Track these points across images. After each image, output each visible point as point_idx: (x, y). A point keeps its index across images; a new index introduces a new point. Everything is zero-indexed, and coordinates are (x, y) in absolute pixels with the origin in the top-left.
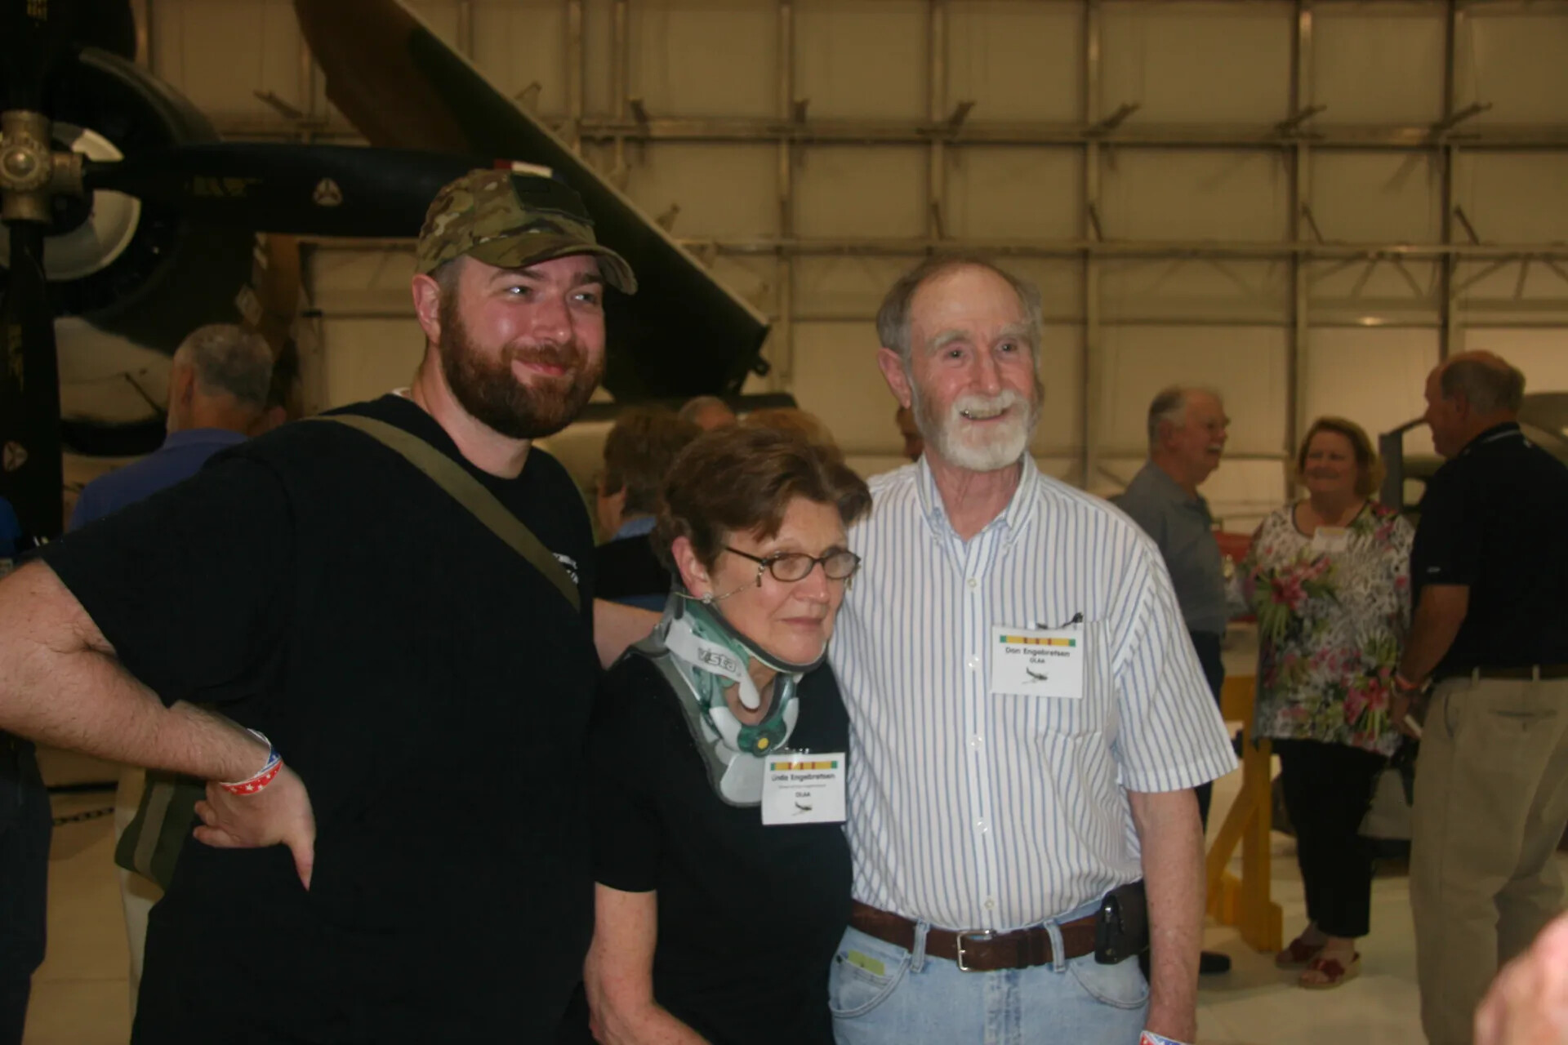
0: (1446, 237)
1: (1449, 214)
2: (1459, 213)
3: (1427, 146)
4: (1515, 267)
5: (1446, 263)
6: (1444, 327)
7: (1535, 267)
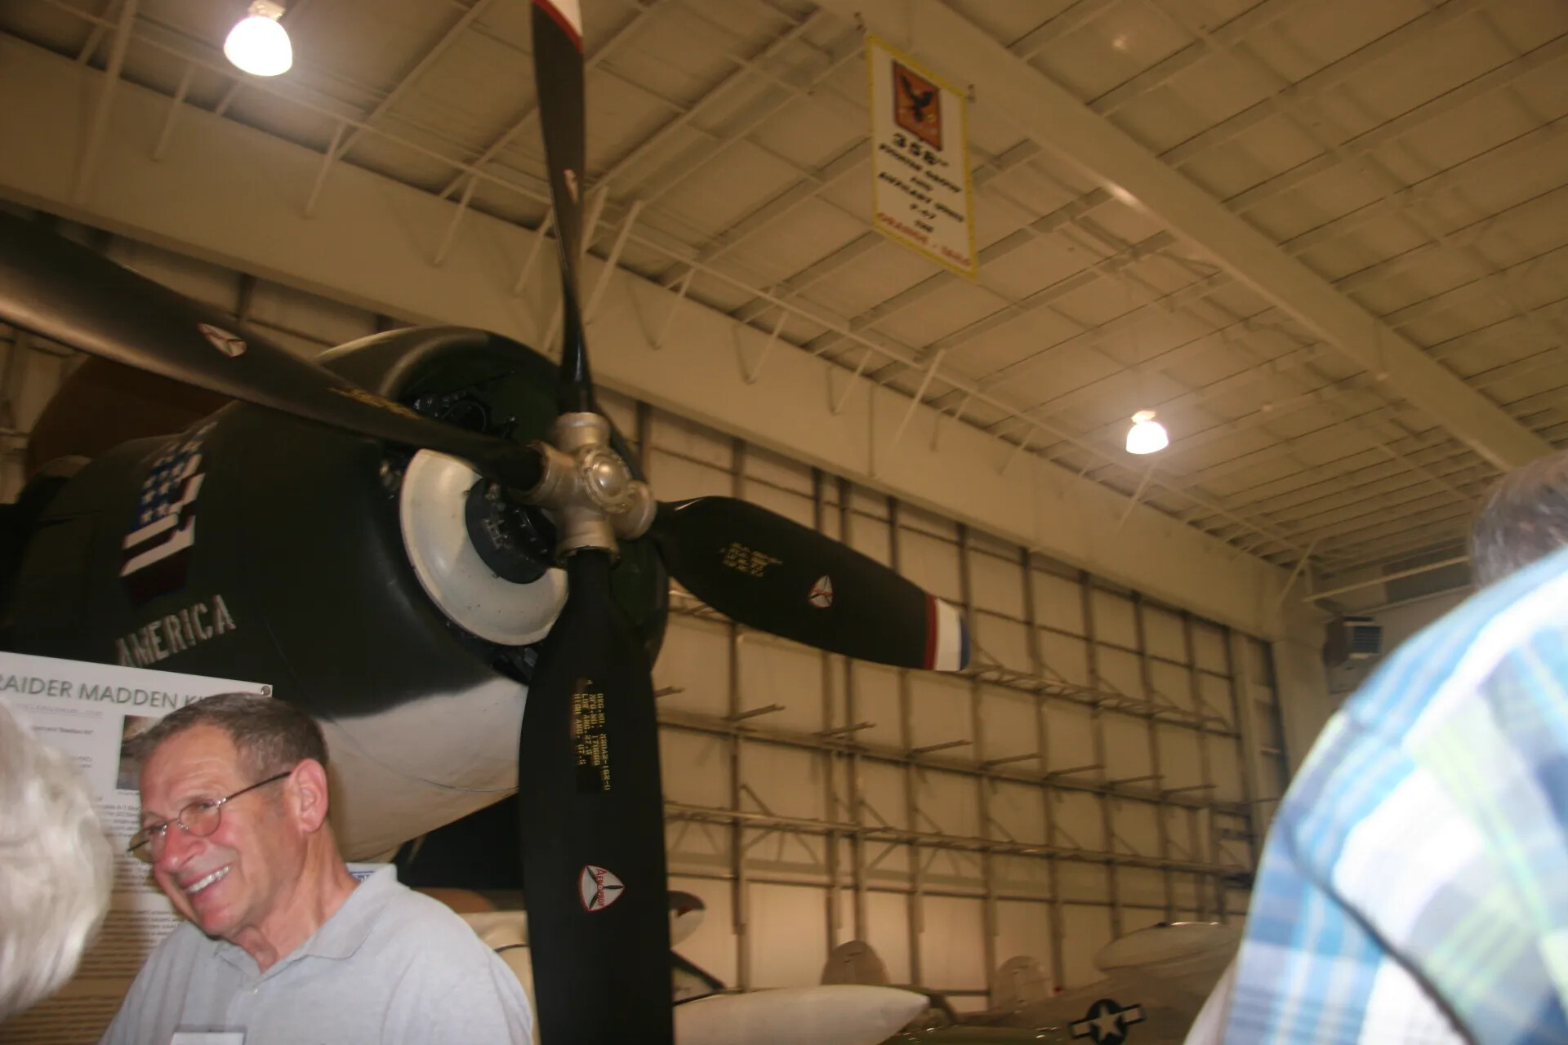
0: (736, 804)
1: (736, 786)
2: (744, 787)
3: (723, 735)
4: (775, 835)
5: (736, 827)
6: (736, 880)
7: (789, 837)
